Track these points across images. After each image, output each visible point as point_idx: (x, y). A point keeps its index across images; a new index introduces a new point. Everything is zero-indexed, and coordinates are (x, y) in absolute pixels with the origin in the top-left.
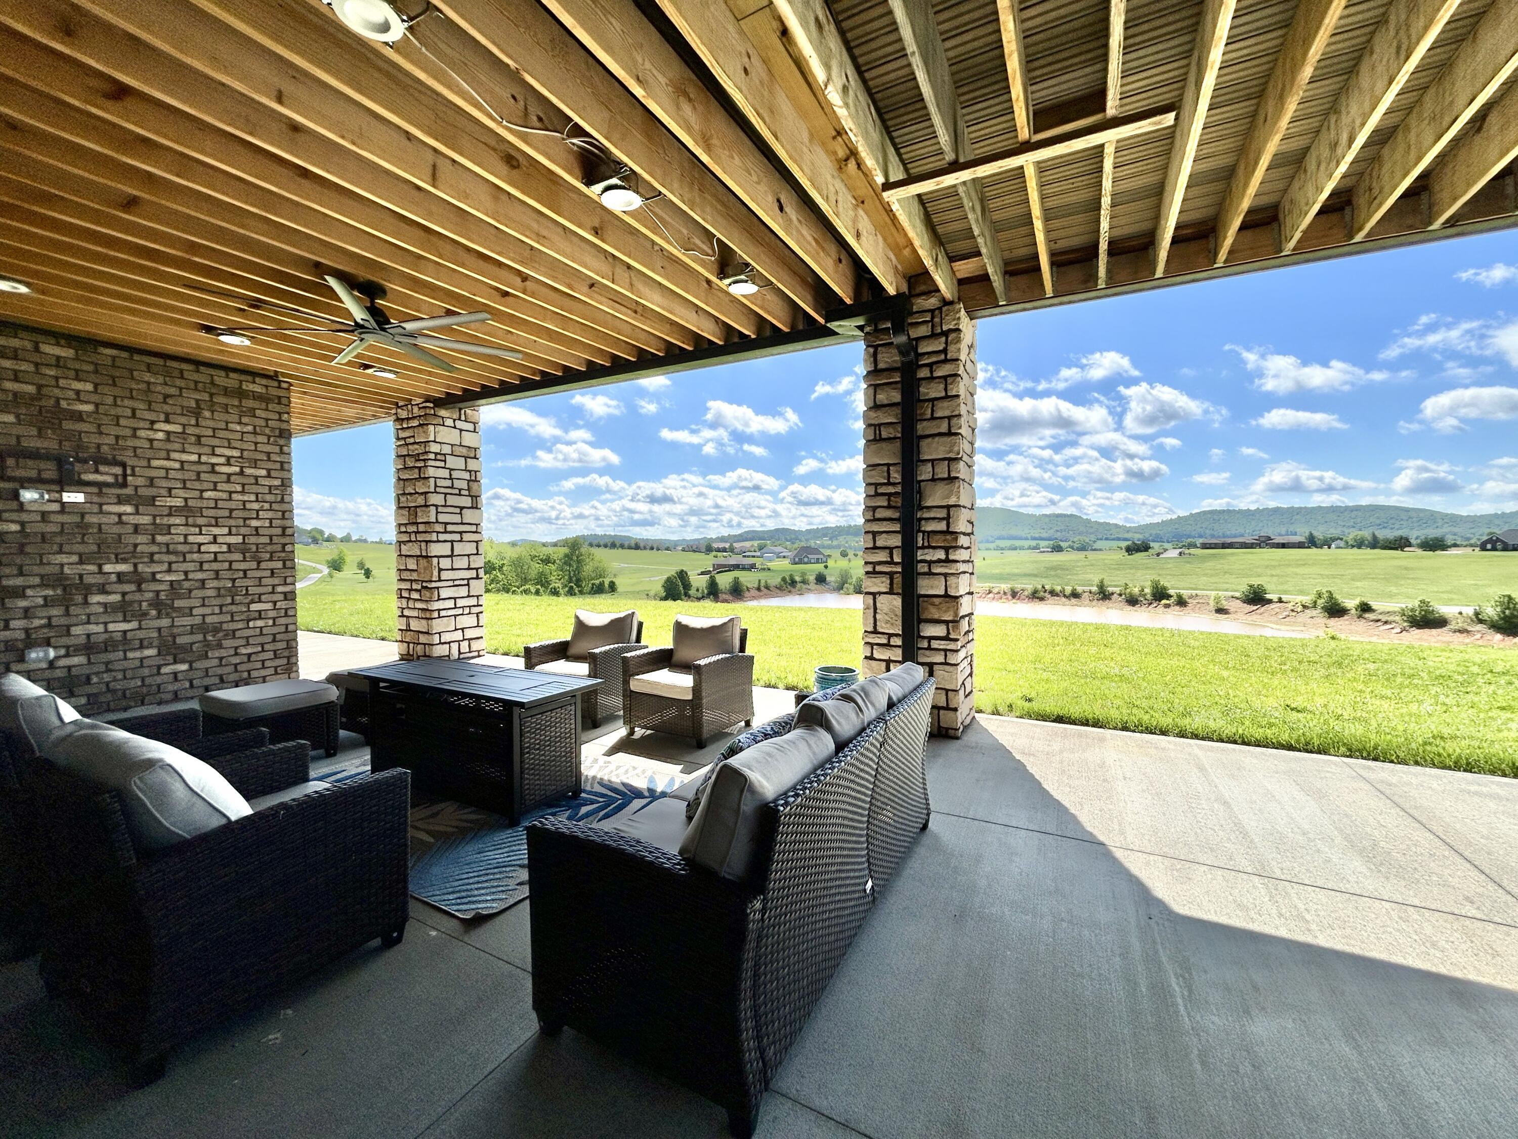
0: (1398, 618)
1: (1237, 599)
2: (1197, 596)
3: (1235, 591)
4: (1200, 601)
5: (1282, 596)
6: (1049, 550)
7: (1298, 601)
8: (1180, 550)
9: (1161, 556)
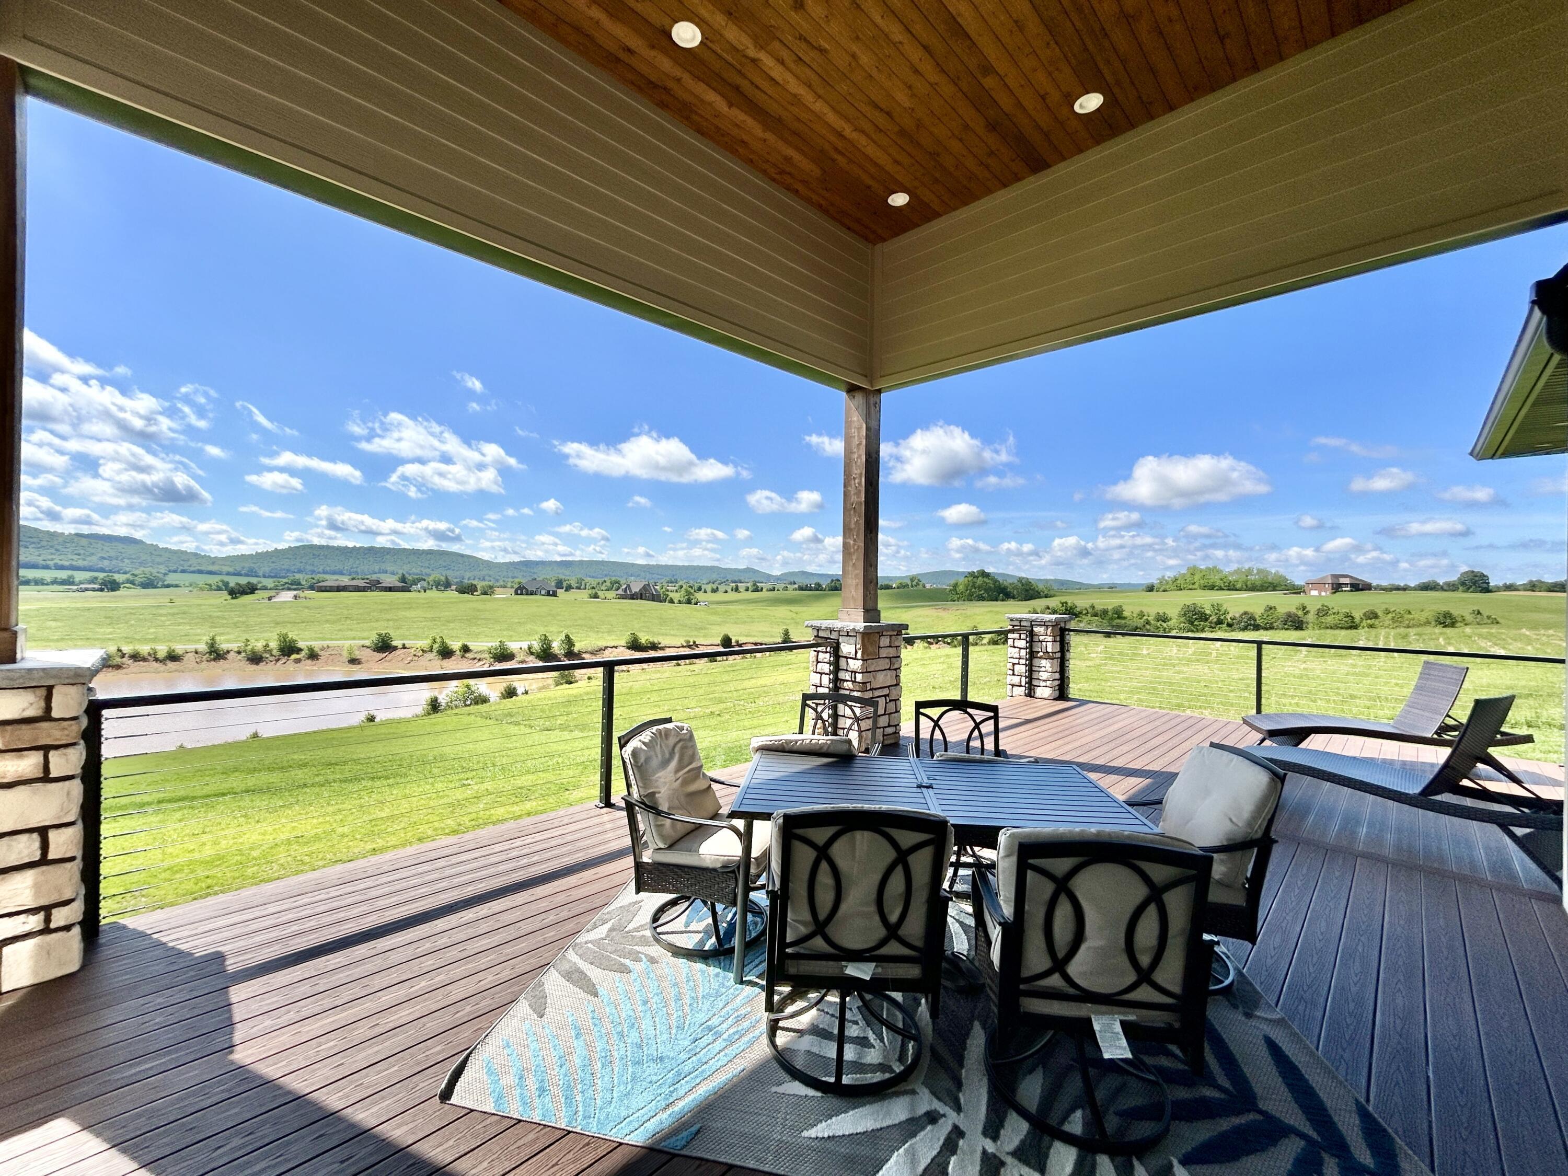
0: (487, 656)
1: (368, 647)
2: (328, 647)
3: (364, 639)
4: (333, 653)
5: (405, 642)
6: (96, 586)
7: (418, 646)
8: (295, 592)
9: (273, 600)
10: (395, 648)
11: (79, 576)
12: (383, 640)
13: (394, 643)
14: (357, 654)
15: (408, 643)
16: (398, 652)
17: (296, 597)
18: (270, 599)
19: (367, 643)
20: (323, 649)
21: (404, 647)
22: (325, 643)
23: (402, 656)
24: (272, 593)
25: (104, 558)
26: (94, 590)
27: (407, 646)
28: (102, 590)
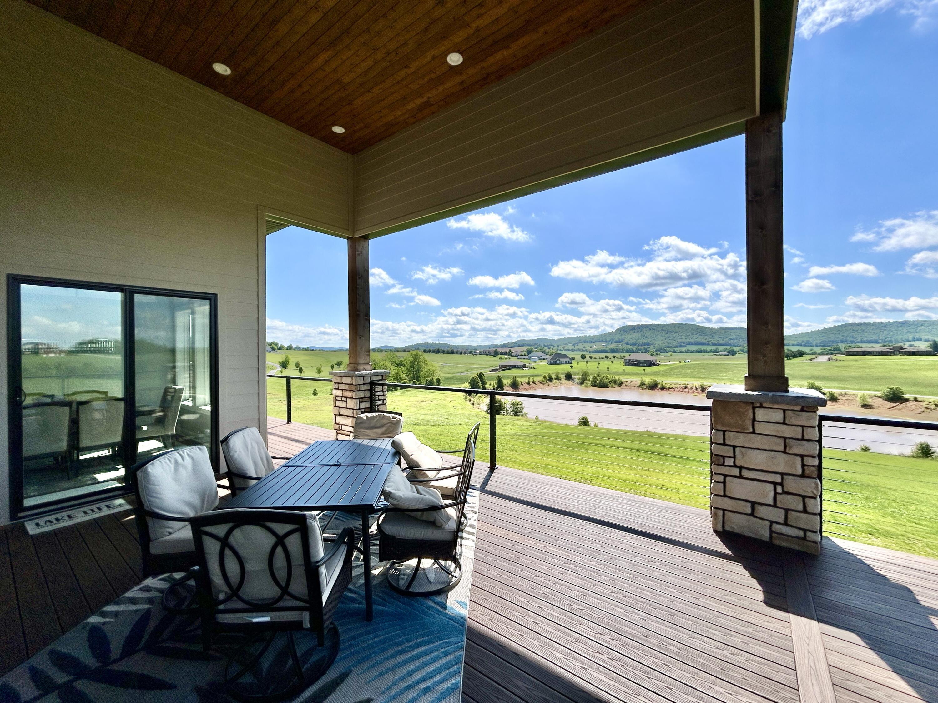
1: (880, 397)
2: (846, 394)
3: (877, 391)
4: (849, 398)
5: (917, 396)
6: (726, 353)
7: (930, 400)
8: (829, 356)
9: (814, 361)
10: (907, 400)
11: (721, 348)
12: (894, 393)
13: (905, 396)
14: (869, 401)
15: (919, 397)
16: (909, 404)
17: (829, 359)
18: (811, 360)
19: (879, 394)
20: (841, 395)
21: (916, 400)
22: (843, 391)
23: (913, 407)
24: (813, 356)
25: (731, 339)
26: (725, 355)
27: (919, 399)
28: (728, 355)
